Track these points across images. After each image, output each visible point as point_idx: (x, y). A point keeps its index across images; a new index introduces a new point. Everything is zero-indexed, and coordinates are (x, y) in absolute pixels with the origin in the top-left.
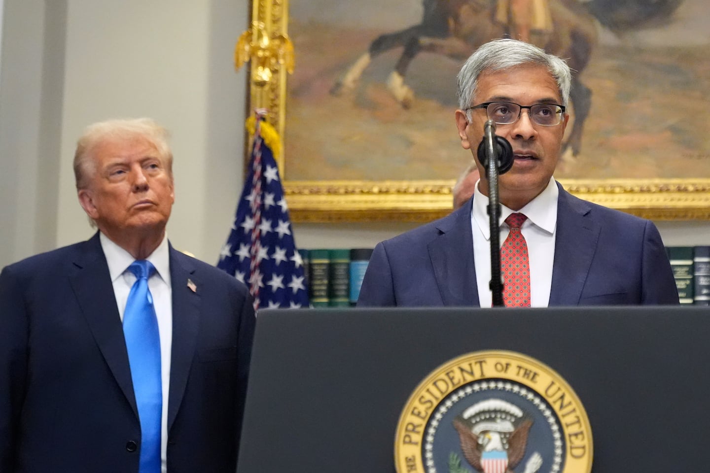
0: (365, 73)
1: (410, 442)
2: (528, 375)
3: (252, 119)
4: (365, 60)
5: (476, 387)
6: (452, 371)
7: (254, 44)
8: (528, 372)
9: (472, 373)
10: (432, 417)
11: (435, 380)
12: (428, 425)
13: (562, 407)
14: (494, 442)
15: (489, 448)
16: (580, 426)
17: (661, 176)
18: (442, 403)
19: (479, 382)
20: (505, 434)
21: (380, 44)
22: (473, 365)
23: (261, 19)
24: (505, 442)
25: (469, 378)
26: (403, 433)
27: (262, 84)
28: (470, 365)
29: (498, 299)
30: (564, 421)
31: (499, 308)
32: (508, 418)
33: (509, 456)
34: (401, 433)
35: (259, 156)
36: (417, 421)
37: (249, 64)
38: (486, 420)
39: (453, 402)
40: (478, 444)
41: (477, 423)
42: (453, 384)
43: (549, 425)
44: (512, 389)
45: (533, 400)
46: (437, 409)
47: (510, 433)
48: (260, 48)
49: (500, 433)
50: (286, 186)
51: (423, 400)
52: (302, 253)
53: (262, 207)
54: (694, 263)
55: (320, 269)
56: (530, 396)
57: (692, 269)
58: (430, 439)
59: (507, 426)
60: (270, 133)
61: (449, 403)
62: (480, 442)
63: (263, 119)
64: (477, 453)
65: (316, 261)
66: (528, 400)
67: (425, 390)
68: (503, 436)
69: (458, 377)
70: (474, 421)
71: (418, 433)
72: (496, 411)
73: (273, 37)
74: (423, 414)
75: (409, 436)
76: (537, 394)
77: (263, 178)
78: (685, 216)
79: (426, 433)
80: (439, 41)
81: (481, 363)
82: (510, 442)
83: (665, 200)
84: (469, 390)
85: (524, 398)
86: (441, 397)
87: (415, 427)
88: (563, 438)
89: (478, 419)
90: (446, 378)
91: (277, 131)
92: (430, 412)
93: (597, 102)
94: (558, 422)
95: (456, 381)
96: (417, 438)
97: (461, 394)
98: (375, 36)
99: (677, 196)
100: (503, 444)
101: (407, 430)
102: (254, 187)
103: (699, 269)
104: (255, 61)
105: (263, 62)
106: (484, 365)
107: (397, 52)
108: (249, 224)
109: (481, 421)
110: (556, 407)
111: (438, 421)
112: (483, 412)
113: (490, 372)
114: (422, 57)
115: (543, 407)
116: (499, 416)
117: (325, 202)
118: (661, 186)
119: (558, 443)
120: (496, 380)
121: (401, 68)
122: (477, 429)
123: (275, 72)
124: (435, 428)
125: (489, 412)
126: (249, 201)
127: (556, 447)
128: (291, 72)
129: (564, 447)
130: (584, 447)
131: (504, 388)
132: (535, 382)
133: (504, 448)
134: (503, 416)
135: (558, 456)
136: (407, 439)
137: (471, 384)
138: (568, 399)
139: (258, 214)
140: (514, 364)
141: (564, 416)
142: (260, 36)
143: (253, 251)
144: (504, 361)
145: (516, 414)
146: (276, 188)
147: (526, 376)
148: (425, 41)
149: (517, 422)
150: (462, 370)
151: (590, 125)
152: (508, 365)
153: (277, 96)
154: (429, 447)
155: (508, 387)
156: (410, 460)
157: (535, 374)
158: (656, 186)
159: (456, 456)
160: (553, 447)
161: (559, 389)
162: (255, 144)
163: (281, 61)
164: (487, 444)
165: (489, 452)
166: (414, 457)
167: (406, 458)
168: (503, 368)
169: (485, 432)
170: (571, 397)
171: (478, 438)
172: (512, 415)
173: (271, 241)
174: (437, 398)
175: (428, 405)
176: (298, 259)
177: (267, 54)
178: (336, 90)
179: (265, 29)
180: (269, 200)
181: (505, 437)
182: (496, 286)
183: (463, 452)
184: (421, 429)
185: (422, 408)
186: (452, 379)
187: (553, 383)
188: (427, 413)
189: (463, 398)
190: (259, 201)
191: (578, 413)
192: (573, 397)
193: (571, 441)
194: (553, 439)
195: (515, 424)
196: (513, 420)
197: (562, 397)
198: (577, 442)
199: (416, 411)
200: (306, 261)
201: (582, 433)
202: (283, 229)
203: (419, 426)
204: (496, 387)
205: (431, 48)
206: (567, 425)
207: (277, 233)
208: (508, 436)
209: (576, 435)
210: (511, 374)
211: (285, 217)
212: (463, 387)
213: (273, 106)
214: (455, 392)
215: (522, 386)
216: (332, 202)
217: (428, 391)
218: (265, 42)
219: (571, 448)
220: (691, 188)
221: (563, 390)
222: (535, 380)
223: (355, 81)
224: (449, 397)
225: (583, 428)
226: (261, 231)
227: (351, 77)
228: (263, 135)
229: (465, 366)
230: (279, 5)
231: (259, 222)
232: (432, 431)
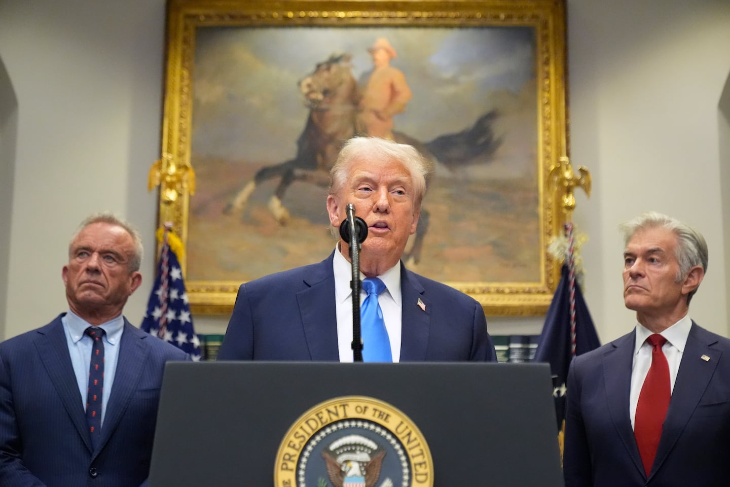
0: (251, 198)
1: (287, 469)
2: (382, 416)
3: (161, 231)
4: (250, 187)
5: (340, 425)
6: (321, 413)
7: (164, 171)
8: (382, 414)
9: (337, 414)
10: (305, 449)
11: (306, 420)
12: (301, 455)
13: (409, 442)
14: (354, 469)
15: (350, 474)
16: (424, 457)
17: (484, 280)
18: (313, 438)
19: (342, 421)
20: (363, 463)
21: (263, 174)
22: (338, 408)
23: (170, 151)
24: (363, 469)
25: (335, 418)
26: (281, 461)
27: (169, 203)
28: (336, 407)
29: (358, 356)
30: (410, 453)
31: (358, 363)
32: (366, 450)
33: (366, 481)
34: (279, 461)
35: (166, 259)
36: (292, 452)
37: (159, 188)
38: (348, 452)
39: (321, 437)
40: (341, 471)
41: (340, 454)
42: (322, 423)
43: (398, 457)
44: (369, 427)
45: (385, 436)
46: (308, 443)
47: (367, 463)
48: (167, 174)
49: (359, 462)
50: (188, 285)
51: (297, 435)
52: (200, 337)
53: (168, 300)
54: (510, 349)
55: (213, 350)
56: (384, 433)
57: (508, 353)
58: (303, 466)
59: (365, 457)
60: (176, 242)
61: (318, 438)
62: (343, 469)
63: (170, 230)
64: (340, 478)
65: (211, 344)
66: (382, 436)
67: (299, 427)
68: (361, 465)
69: (326, 417)
70: (338, 453)
71: (293, 461)
72: (356, 445)
73: (179, 167)
74: (297, 446)
75: (285, 464)
76: (389, 431)
77: (169, 277)
78: (503, 313)
79: (299, 462)
80: (310, 173)
81: (344, 406)
82: (367, 470)
83: (487, 300)
84: (334, 428)
85: (379, 434)
86: (312, 433)
87: (290, 456)
88: (409, 467)
89: (342, 451)
90: (316, 418)
91: (182, 241)
92: (303, 445)
93: (434, 222)
94: (406, 454)
95: (324, 420)
96: (292, 465)
97: (328, 430)
98: (259, 168)
99: (496, 296)
100: (361, 471)
101: (284, 459)
102: (162, 284)
103: (513, 353)
104: (164, 185)
105: (171, 186)
106: (346, 407)
107: (276, 181)
108: (157, 313)
109: (344, 452)
110: (404, 442)
111: (309, 452)
112: (346, 445)
113: (352, 414)
114: (296, 185)
115: (393, 441)
116: (358, 448)
117: (219, 298)
118: (484, 289)
119: (406, 471)
120: (357, 420)
121: (280, 193)
122: (341, 459)
123: (180, 195)
124: (307, 458)
125: (351, 445)
126: (157, 295)
127: (404, 474)
128: (192, 193)
129: (410, 474)
130: (426, 474)
131: (363, 426)
132: (388, 422)
133: (362, 474)
134: (362, 449)
135: (405, 481)
136: (284, 466)
137: (336, 423)
138: (414, 435)
139: (165, 305)
140: (371, 407)
141: (410, 449)
142: (168, 165)
143: (161, 334)
144: (363, 405)
145: (372, 447)
146: (179, 285)
147: (381, 417)
148: (298, 172)
149: (373, 453)
150: (329, 411)
151: (428, 239)
152: (366, 408)
153: (181, 215)
154: (302, 473)
155: (366, 425)
156: (287, 483)
157: (388, 415)
158: (480, 288)
159: (323, 481)
160: (402, 474)
161: (407, 427)
162: (163, 250)
163: (185, 185)
164: (349, 471)
165: (350, 477)
166: (290, 481)
167: (284, 482)
168: (362, 411)
169: (347, 461)
170: (416, 434)
171: (341, 466)
172: (369, 448)
173: (175, 327)
174: (308, 434)
175: (302, 439)
176: (196, 342)
177: (174, 179)
178: (227, 210)
179: (172, 159)
180: (174, 294)
181: (363, 465)
182: (357, 346)
183: (329, 477)
184: (296, 459)
185: (296, 442)
186: (320, 419)
187: (402, 423)
188: (300, 446)
189: (330, 434)
190: (166, 295)
191: (422, 447)
192: (417, 434)
193: (416, 470)
194: (402, 468)
195: (371, 455)
196: (370, 452)
197: (409, 434)
198: (421, 470)
199: (292, 444)
200: (203, 344)
201: (424, 463)
202: (185, 317)
203: (294, 456)
204: (356, 425)
205: (304, 178)
206: (413, 457)
207: (180, 321)
208: (365, 465)
209: (420, 464)
210: (368, 415)
211: (186, 308)
212: (330, 425)
213: (178, 222)
214: (323, 429)
215: (377, 424)
216: (223, 299)
217: (301, 428)
218: (173, 169)
219: (416, 475)
220: (507, 291)
221: (410, 428)
222: (387, 420)
223: (243, 203)
224: (318, 433)
225: (426, 459)
226: (167, 319)
227: (240, 200)
228: (170, 243)
229: (332, 408)
230: (183, 143)
231: (166, 312)
232: (304, 460)
